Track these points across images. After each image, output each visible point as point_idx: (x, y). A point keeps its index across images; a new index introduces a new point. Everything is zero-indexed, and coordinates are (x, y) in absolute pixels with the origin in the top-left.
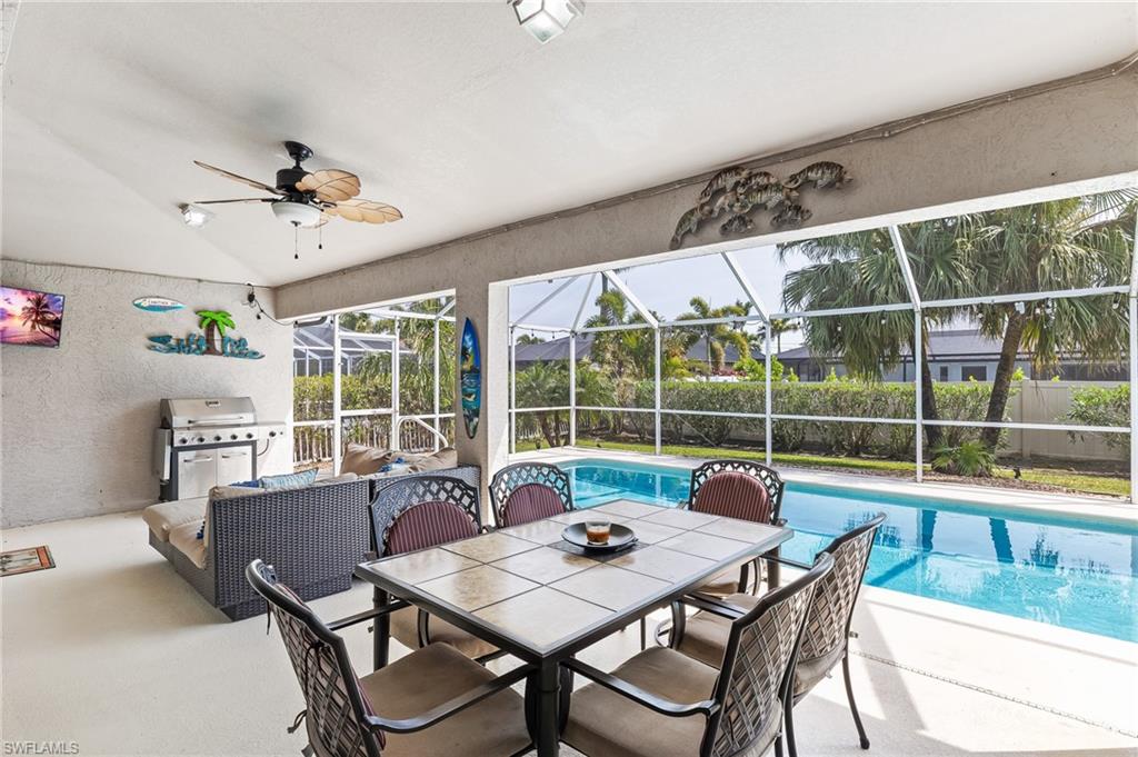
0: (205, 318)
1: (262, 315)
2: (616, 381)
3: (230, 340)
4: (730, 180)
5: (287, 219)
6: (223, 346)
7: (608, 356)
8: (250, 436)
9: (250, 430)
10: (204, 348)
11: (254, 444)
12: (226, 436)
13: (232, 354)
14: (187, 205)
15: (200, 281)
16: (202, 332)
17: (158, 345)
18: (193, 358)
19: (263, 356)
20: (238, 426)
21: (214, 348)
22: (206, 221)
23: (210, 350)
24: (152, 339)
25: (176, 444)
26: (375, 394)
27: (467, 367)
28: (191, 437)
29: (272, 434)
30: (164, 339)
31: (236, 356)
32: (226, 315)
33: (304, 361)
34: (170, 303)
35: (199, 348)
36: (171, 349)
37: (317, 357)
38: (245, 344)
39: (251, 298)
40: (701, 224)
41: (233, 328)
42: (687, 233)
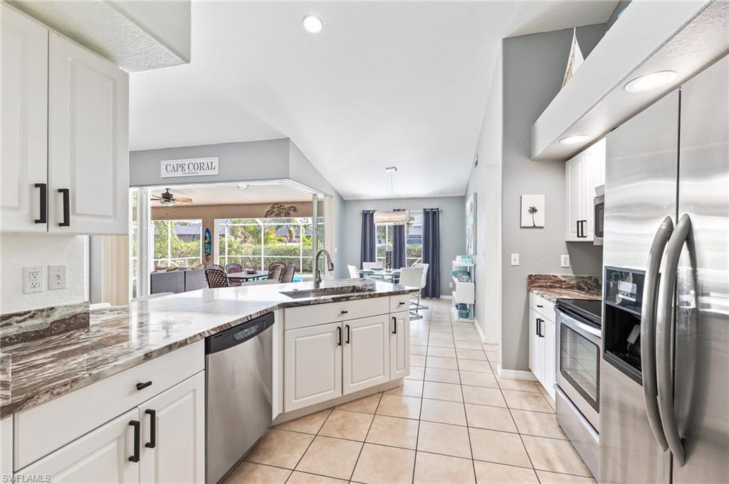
2: (243, 245)
4: (276, 206)
7: (239, 234)
27: (206, 241)
40: (271, 213)
42: (267, 215)
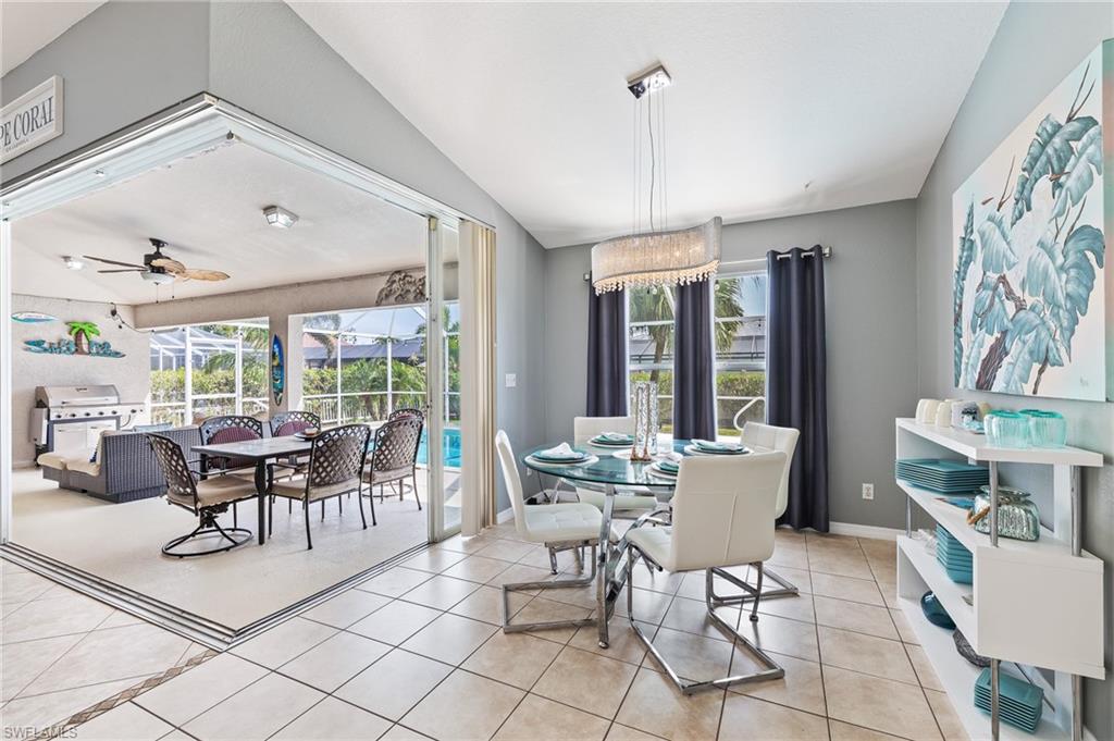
0: (74, 327)
1: (123, 325)
3: (96, 344)
4: (397, 277)
5: (151, 282)
6: (89, 348)
8: (115, 413)
9: (115, 408)
10: (73, 349)
11: (118, 419)
12: (94, 413)
13: (98, 354)
14: (69, 257)
15: (69, 300)
16: (72, 338)
17: (33, 348)
18: (64, 356)
19: (124, 356)
20: (105, 405)
21: (82, 349)
22: (83, 267)
23: (79, 351)
24: (28, 343)
25: (53, 418)
26: (226, 384)
27: (275, 363)
28: (65, 414)
29: (134, 411)
30: (39, 343)
31: (101, 355)
32: (92, 325)
33: (158, 358)
34: (43, 317)
35: (68, 349)
36: (45, 350)
37: (171, 354)
38: (109, 346)
39: (114, 313)
40: (387, 296)
41: (98, 335)
42: (381, 301)
